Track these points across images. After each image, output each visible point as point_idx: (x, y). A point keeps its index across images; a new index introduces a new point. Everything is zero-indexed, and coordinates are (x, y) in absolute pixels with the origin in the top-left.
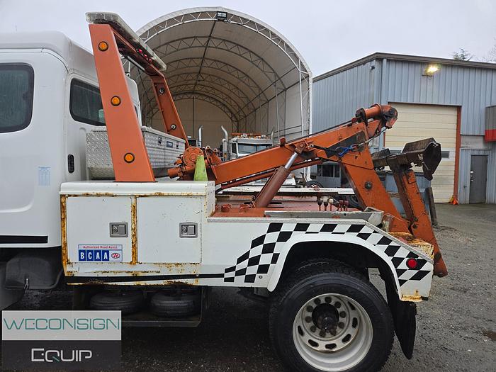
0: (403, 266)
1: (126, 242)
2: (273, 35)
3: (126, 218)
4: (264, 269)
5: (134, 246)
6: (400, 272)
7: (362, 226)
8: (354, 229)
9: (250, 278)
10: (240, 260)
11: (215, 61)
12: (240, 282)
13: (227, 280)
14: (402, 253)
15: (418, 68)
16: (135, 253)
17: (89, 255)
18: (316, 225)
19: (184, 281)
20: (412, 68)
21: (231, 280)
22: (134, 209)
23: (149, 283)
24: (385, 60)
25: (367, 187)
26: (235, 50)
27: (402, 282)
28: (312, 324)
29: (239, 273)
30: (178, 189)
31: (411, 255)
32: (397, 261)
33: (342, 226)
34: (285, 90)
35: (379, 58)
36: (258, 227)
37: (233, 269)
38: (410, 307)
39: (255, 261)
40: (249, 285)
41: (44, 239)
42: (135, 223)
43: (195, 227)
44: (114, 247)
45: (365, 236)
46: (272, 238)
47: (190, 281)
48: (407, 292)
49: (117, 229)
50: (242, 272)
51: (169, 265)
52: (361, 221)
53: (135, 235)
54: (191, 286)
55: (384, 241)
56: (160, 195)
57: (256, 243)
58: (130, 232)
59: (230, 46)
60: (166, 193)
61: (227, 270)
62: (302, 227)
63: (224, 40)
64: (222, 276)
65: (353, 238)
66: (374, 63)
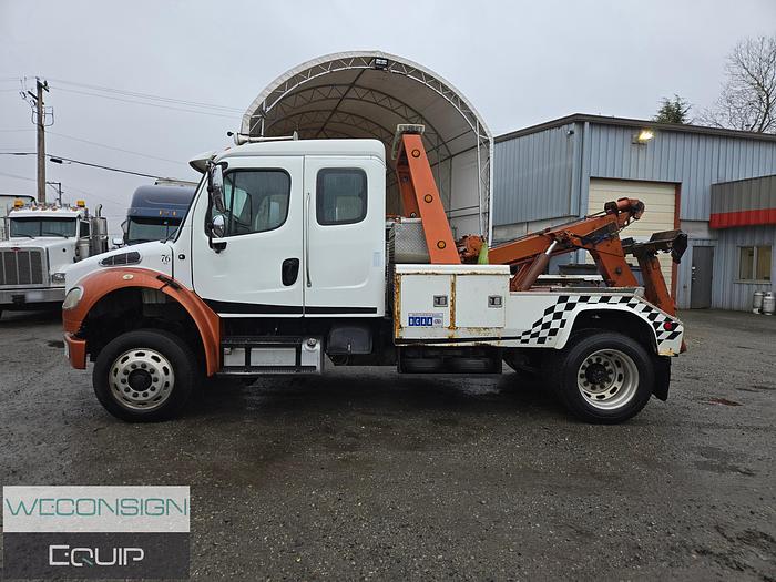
0: (661, 328)
1: (445, 311)
2: (445, 88)
3: (446, 291)
4: (553, 333)
5: (453, 314)
6: (659, 333)
7: (630, 298)
8: (625, 300)
9: (542, 340)
10: (535, 325)
11: (351, 114)
12: (533, 343)
13: (523, 341)
14: (661, 318)
15: (628, 134)
16: (453, 320)
17: (416, 321)
18: (595, 297)
19: (488, 342)
20: (620, 134)
21: (527, 341)
22: (453, 285)
23: (460, 344)
24: (587, 124)
25: (617, 273)
26: (386, 103)
27: (660, 341)
28: (585, 380)
29: (533, 336)
30: (488, 269)
31: (667, 320)
32: (657, 325)
33: (616, 298)
34: (451, 157)
35: (579, 120)
36: (550, 299)
37: (529, 332)
38: (666, 360)
39: (547, 326)
40: (540, 345)
41: (374, 310)
42: (453, 296)
43: (501, 298)
44: (437, 315)
45: (633, 306)
46: (561, 307)
47: (494, 343)
48: (665, 348)
49: (439, 301)
50: (536, 335)
51: (479, 329)
52: (630, 295)
53: (453, 305)
54: (494, 347)
55: (647, 309)
56: (475, 274)
57: (547, 312)
58: (449, 303)
59: (378, 97)
60: (479, 272)
61: (524, 334)
62: (584, 299)
63: (371, 90)
64: (519, 338)
65: (624, 307)
66: (573, 127)
